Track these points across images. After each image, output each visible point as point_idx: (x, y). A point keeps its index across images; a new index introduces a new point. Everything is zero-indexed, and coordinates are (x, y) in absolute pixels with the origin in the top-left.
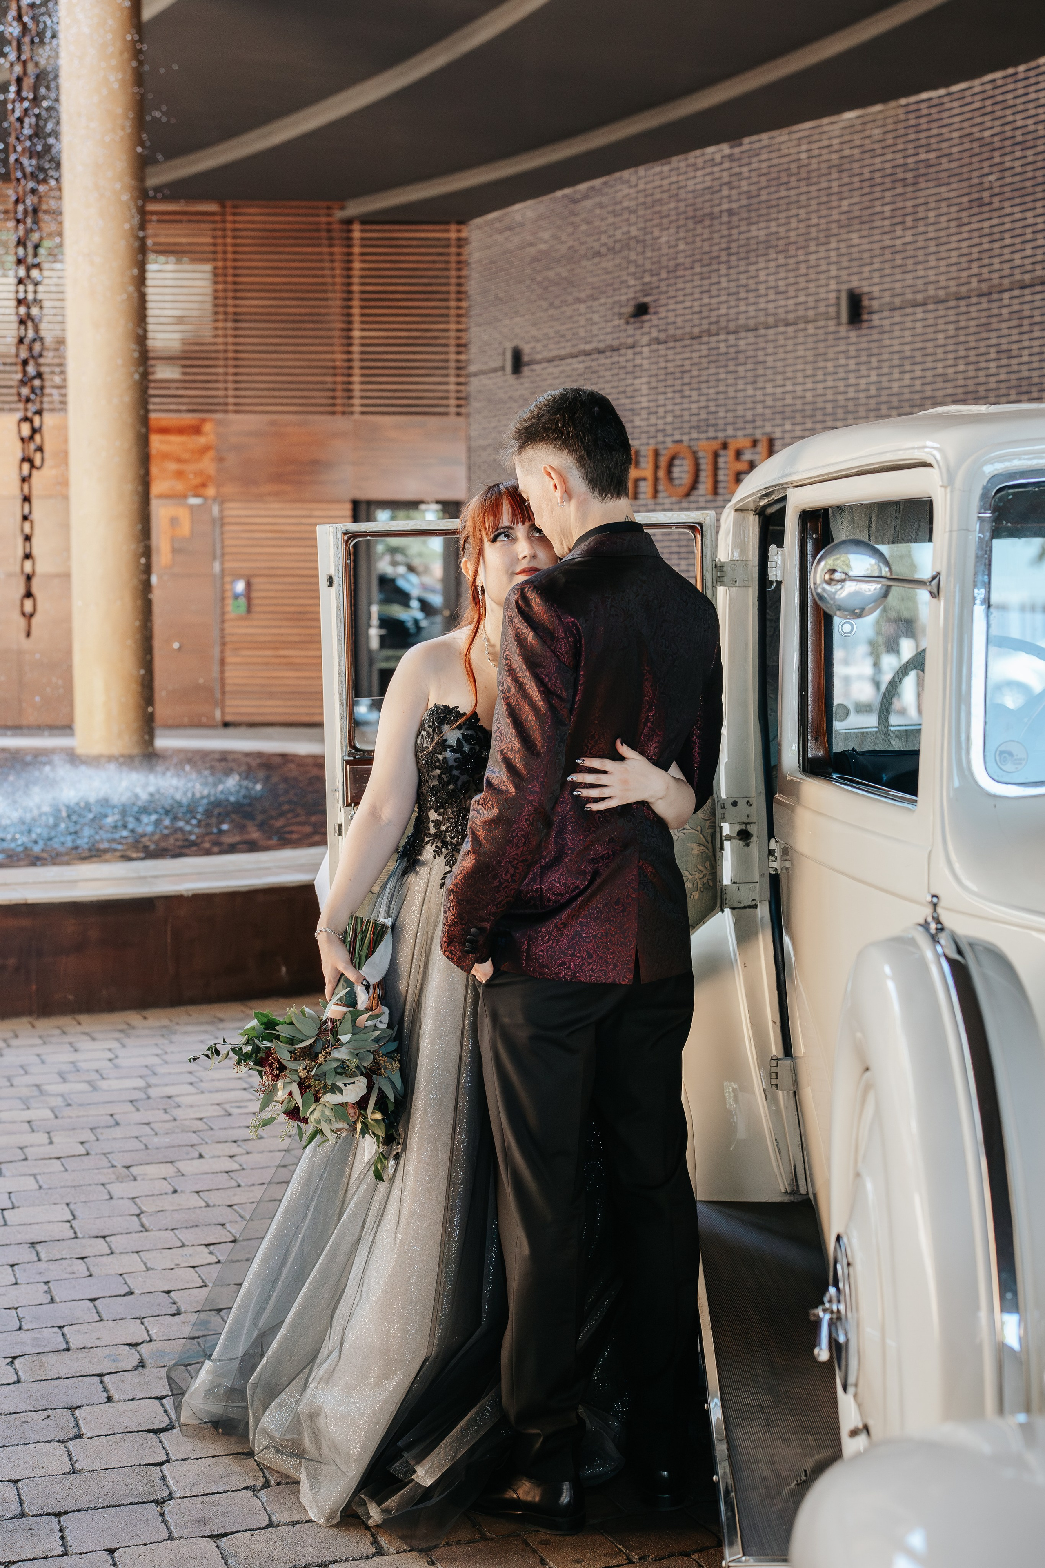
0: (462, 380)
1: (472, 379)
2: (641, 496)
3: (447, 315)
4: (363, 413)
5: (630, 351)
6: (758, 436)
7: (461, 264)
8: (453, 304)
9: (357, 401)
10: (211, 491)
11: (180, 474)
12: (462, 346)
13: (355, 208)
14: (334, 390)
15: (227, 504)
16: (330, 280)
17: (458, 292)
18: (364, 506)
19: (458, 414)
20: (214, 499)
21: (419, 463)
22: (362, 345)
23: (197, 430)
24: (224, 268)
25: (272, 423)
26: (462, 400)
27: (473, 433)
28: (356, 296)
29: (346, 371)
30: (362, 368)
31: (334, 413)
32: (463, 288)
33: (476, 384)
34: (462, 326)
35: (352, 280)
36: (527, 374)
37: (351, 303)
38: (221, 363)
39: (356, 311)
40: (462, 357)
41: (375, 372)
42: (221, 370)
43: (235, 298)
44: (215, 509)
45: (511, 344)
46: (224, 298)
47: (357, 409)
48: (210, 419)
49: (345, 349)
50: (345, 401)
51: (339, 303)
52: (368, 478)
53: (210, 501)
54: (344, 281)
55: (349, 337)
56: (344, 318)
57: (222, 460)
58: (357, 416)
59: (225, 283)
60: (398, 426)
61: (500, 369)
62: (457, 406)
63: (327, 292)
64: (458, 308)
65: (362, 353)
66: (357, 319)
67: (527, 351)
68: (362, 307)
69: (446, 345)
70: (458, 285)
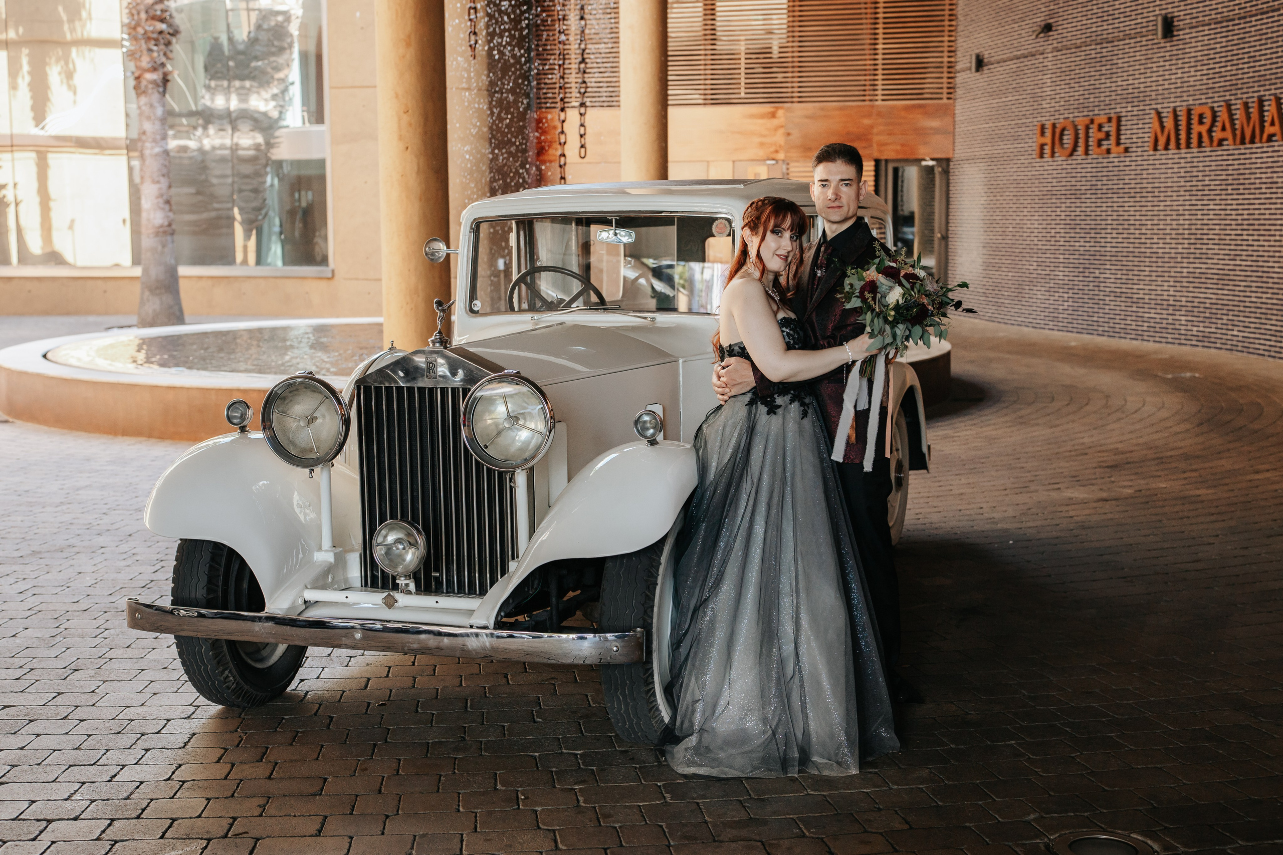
0: (952, 75)
1: (958, 75)
2: (1045, 156)
3: (943, 31)
4: (883, 100)
5: (1041, 57)
6: (1112, 115)
8: (947, 23)
9: (880, 92)
10: (781, 156)
11: (762, 144)
12: (952, 52)
14: (865, 85)
15: (792, 164)
16: (863, 11)
17: (950, 15)
18: (883, 163)
19: (949, 98)
20: (783, 161)
21: (921, 133)
22: (884, 54)
23: (773, 115)
24: (794, 6)
25: (822, 109)
26: (952, 89)
27: (957, 112)
28: (881, 21)
29: (873, 72)
30: (883, 69)
31: (864, 101)
32: (953, 12)
33: (960, 78)
34: (952, 39)
35: (878, 10)
36: (986, 72)
37: (877, 26)
38: (790, 70)
39: (880, 31)
40: (952, 59)
41: (893, 72)
42: (790, 75)
43: (800, 26)
44: (784, 167)
45: (977, 51)
46: (793, 27)
47: (880, 97)
48: (782, 108)
49: (872, 57)
50: (872, 93)
51: (869, 26)
52: (886, 144)
53: (780, 162)
54: (873, 11)
55: (875, 49)
56: (873, 37)
57: (789, 134)
58: (879, 103)
59: (794, 16)
60: (907, 108)
61: (970, 69)
62: (949, 93)
63: (861, 19)
64: (950, 26)
65: (884, 59)
66: (881, 36)
67: (986, 56)
68: (884, 28)
69: (942, 52)
70: (951, 10)
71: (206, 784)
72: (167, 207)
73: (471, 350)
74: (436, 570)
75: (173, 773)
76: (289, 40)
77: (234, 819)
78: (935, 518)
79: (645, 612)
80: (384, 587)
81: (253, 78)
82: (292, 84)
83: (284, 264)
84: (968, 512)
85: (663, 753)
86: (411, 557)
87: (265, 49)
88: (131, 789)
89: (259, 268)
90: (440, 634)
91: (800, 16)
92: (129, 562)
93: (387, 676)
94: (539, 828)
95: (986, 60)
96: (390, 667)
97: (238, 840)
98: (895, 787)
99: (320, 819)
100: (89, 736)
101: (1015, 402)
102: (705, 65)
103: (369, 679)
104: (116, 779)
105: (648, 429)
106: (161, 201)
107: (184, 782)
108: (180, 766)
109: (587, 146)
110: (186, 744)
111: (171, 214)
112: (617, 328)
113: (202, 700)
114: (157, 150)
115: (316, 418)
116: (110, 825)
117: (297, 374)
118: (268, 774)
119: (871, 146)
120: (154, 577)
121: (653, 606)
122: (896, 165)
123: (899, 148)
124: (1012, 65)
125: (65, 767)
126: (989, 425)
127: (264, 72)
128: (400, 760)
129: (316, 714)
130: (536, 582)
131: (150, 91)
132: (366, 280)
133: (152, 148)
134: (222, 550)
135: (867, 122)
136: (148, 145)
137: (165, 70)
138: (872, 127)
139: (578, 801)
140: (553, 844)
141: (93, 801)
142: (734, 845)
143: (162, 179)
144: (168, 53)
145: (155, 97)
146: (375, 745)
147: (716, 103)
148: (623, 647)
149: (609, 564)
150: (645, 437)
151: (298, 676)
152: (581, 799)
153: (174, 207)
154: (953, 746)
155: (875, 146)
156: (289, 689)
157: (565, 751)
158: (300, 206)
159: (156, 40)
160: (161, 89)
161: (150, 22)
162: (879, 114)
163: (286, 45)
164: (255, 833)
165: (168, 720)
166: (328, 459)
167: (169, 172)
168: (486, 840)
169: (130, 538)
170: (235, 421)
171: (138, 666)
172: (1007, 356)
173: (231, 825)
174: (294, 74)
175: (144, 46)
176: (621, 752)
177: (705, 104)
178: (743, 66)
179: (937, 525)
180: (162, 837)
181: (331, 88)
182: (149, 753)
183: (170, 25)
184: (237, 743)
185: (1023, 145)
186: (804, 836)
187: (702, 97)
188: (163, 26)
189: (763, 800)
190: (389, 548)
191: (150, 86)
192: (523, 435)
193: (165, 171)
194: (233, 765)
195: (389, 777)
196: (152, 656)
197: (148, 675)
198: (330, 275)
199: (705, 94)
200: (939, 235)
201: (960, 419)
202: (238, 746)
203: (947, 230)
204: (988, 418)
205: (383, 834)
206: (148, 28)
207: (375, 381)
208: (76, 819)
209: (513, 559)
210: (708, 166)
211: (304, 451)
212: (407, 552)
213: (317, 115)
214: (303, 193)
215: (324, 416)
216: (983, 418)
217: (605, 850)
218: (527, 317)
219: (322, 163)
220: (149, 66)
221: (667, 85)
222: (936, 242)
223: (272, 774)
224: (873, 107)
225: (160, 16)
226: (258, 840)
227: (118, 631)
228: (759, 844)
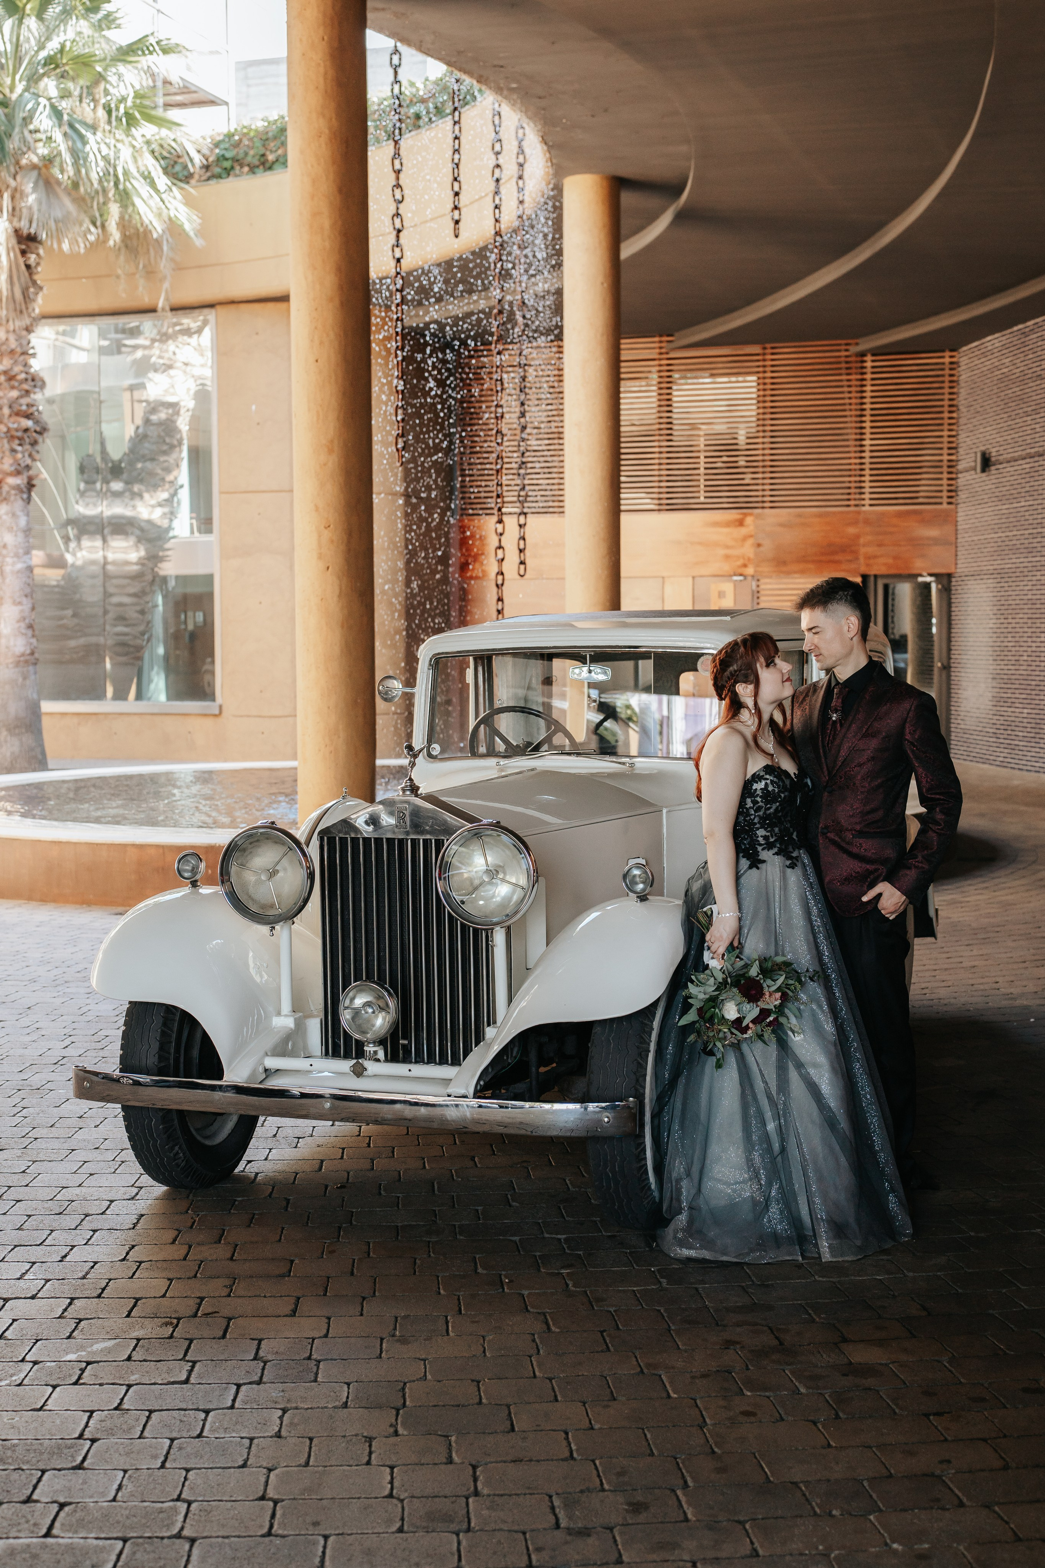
0: (954, 476)
1: (960, 475)
3: (942, 425)
4: (871, 505)
7: (954, 383)
8: (947, 415)
9: (867, 496)
10: (750, 571)
11: (727, 557)
12: (953, 449)
13: (865, 344)
14: (849, 488)
15: (763, 581)
16: (847, 401)
17: (950, 406)
18: (872, 579)
19: (949, 503)
20: (753, 576)
21: (916, 543)
22: (872, 451)
23: (741, 523)
24: (764, 396)
25: (799, 516)
26: (953, 492)
27: (959, 519)
28: (868, 412)
29: (858, 472)
30: (871, 469)
31: (848, 506)
32: (954, 403)
33: (963, 480)
34: (954, 433)
35: (865, 400)
36: (993, 472)
37: (864, 419)
38: (761, 470)
39: (868, 425)
40: (953, 458)
41: (883, 472)
42: (760, 476)
43: (772, 419)
44: (754, 584)
45: (983, 448)
46: (764, 419)
47: (867, 502)
48: (751, 514)
49: (858, 455)
50: (858, 496)
51: (854, 419)
52: (875, 557)
53: (749, 578)
54: (859, 401)
55: (862, 446)
56: (858, 431)
57: (759, 545)
58: (867, 508)
59: (764, 408)
60: (900, 514)
61: (975, 469)
62: (949, 497)
63: (844, 410)
64: (950, 418)
65: (871, 457)
66: (868, 431)
67: (994, 454)
68: (872, 421)
69: (941, 449)
70: (950, 400)
71: (165, 1265)
72: (30, 632)
73: (444, 799)
74: (404, 1038)
75: (127, 1253)
76: (178, 436)
77: (202, 1299)
78: (943, 993)
79: (637, 1080)
80: (347, 1056)
81: (141, 481)
82: (182, 486)
83: (169, 698)
84: (982, 987)
85: (654, 1238)
86: (381, 1022)
87: (154, 447)
88: (86, 1269)
89: (139, 703)
90: (416, 1104)
91: (772, 407)
92: (34, 1037)
93: (342, 1158)
94: (528, 1311)
95: (993, 459)
96: (343, 1149)
97: (209, 1319)
98: (911, 1274)
99: (293, 1300)
100: (29, 1216)
101: (1034, 862)
102: (660, 464)
103: (322, 1161)
104: (68, 1258)
105: (637, 883)
106: (23, 625)
107: (141, 1263)
108: (133, 1247)
109: (527, 561)
110: (135, 1225)
111: (34, 641)
112: (592, 774)
113: (146, 1180)
114: (20, 566)
115: (278, 871)
116: (70, 1304)
117: (259, 823)
118: (229, 1255)
119: (857, 559)
120: (65, 1053)
121: (645, 1075)
122: (886, 581)
123: (891, 561)
124: (1026, 465)
125: (10, 1248)
126: (1004, 889)
127: (152, 474)
128: (369, 1243)
129: (270, 1195)
130: (516, 1050)
131: (12, 498)
132: (260, 716)
133: (14, 564)
134: (173, 1014)
135: (852, 530)
136: (9, 560)
137: (31, 473)
138: (858, 537)
139: (567, 1285)
140: (544, 1326)
141: (47, 1281)
142: (738, 1330)
143: (24, 600)
144: (34, 453)
145: (19, 504)
146: (340, 1228)
147: (672, 508)
148: (614, 1118)
149: (597, 1029)
150: (635, 892)
151: (245, 1158)
152: (570, 1284)
153: (37, 633)
154: (972, 1234)
155: (862, 560)
156: (236, 1170)
157: (547, 1235)
158: (186, 629)
159: (20, 439)
160: (25, 496)
161: (14, 418)
162: (867, 522)
163: (175, 442)
164: (226, 1312)
165: (112, 1201)
166: (291, 915)
167: (32, 592)
168: (473, 1322)
169: (29, 1012)
170: (186, 875)
171: (66, 1146)
172: (1022, 808)
173: (200, 1305)
174: (183, 475)
175: (7, 446)
176: (609, 1237)
177: (659, 510)
178: (702, 465)
179: (946, 1002)
180: (128, 1316)
181: (221, 493)
182: (97, 1234)
183: (37, 422)
184: (189, 1224)
185: (1038, 559)
186: (813, 1321)
187: (656, 502)
188: (29, 423)
189: (768, 1286)
190: (357, 1013)
191: (13, 492)
192: (502, 891)
193: (28, 590)
194: (190, 1247)
195: (360, 1259)
196: (80, 1135)
197: (80, 1156)
198: (217, 712)
199: (660, 499)
200: (939, 665)
201: (969, 882)
202: (191, 1227)
203: (949, 658)
204: (1002, 880)
205: (362, 1315)
206: (11, 425)
207: (340, 832)
208: (33, 1297)
209: (489, 1025)
210: (663, 583)
211: (263, 907)
212: (377, 1017)
213: (205, 523)
214: (190, 614)
215: (285, 870)
216: (997, 881)
217: (602, 1332)
218: (492, 762)
219: (209, 578)
220: (13, 469)
221: (620, 488)
222: (936, 672)
223: (233, 1255)
224: (859, 513)
225: (25, 412)
226: (230, 1319)
227: (37, 1110)
228: (765, 1328)
